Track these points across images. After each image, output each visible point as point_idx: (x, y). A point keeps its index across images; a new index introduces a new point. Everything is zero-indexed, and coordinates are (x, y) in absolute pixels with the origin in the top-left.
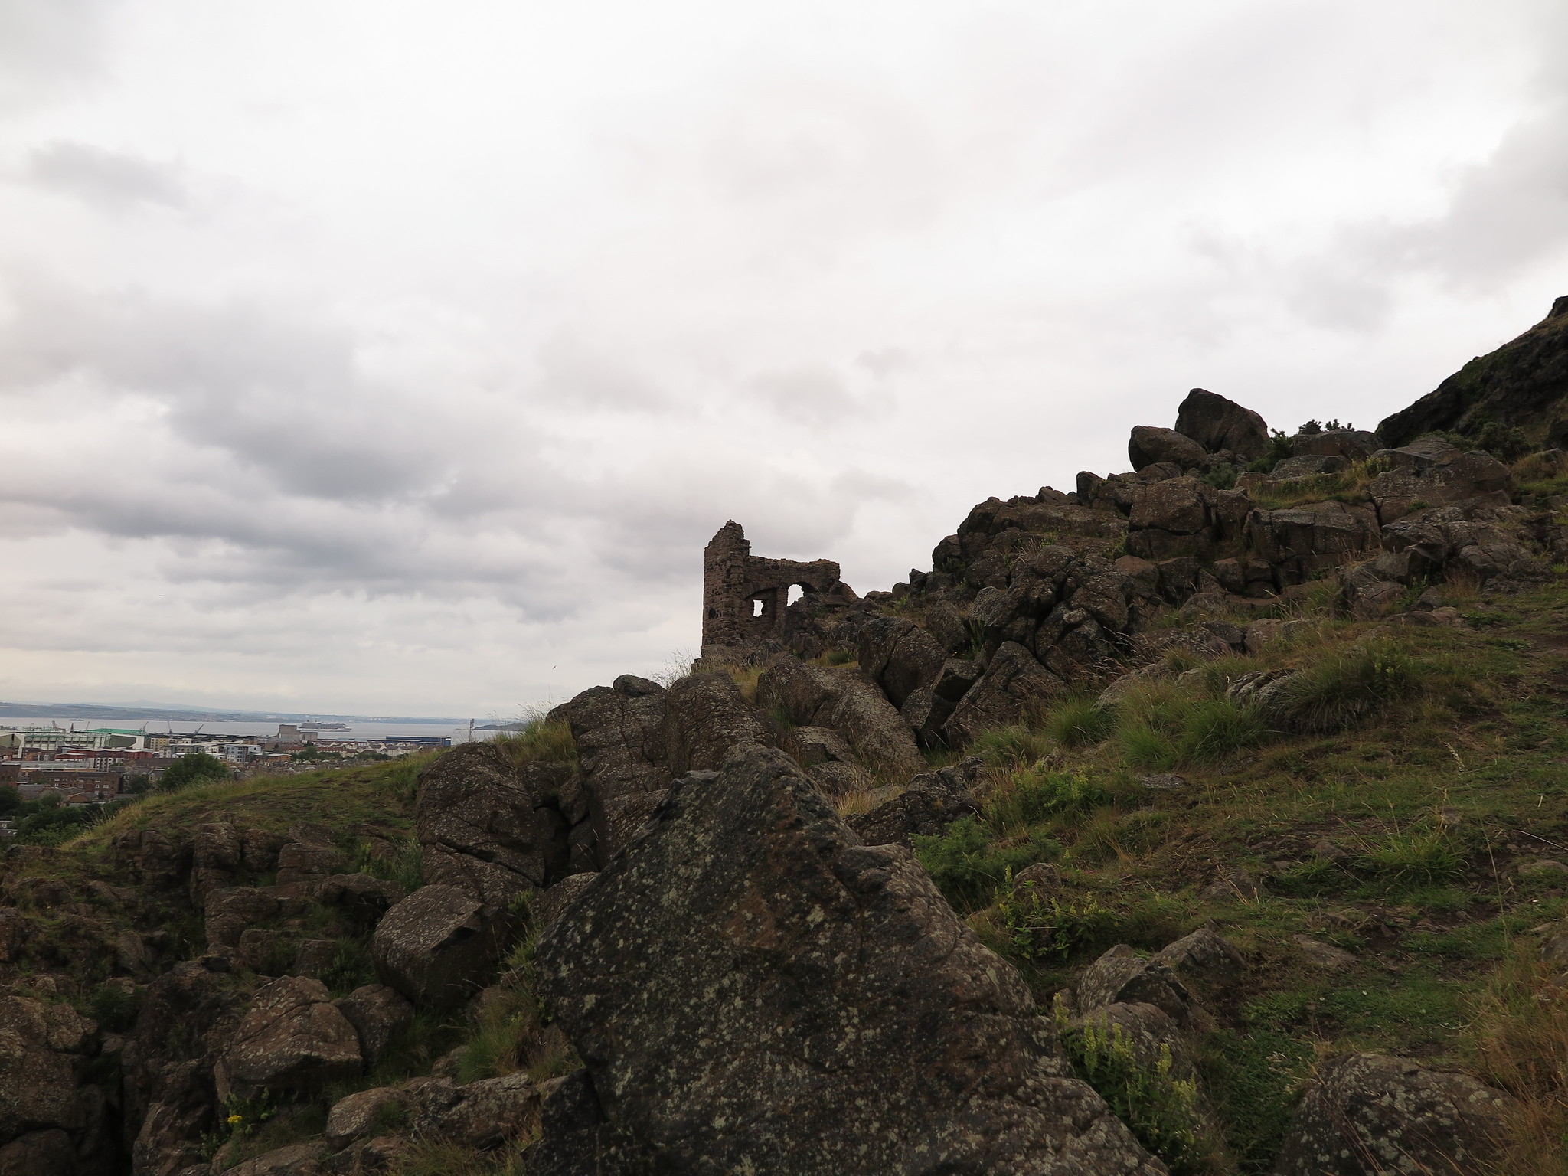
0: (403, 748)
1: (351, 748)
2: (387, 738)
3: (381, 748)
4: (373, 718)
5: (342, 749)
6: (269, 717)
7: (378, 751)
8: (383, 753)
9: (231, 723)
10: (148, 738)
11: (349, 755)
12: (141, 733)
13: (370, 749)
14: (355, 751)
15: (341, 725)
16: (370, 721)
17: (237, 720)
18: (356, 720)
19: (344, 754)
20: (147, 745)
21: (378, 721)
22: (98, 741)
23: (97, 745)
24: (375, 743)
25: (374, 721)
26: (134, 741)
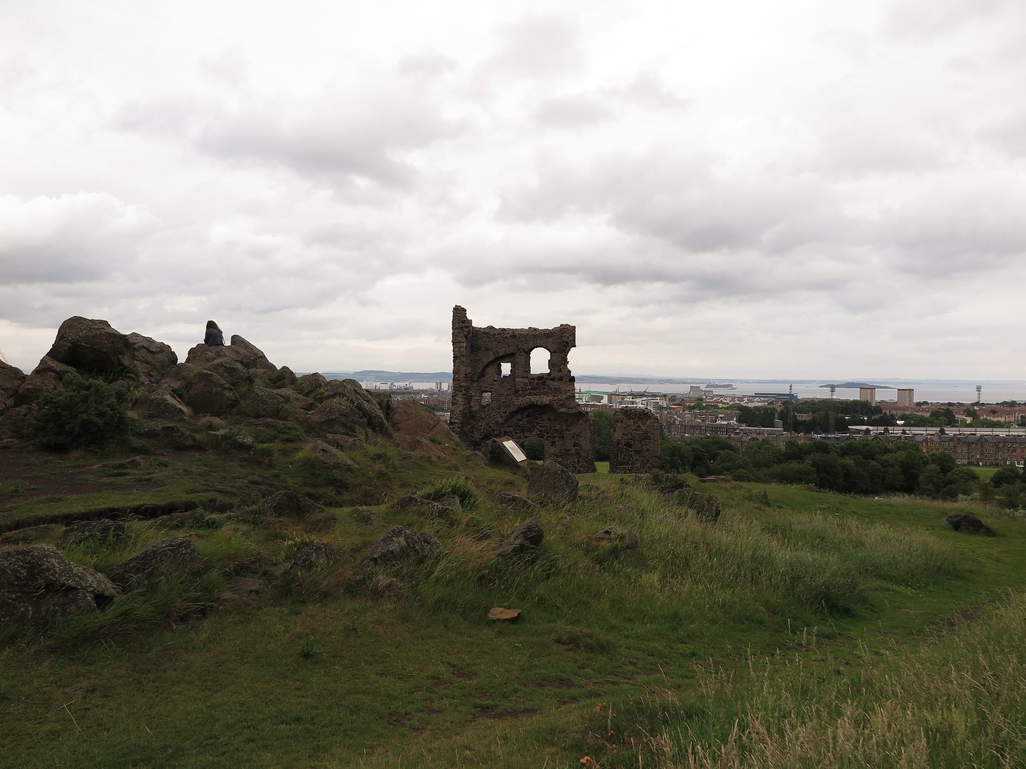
0: (759, 402)
1: (726, 401)
2: (755, 394)
3: (745, 402)
4: (752, 380)
5: (719, 402)
6: (689, 381)
7: (742, 403)
8: (746, 405)
9: (667, 385)
10: (611, 395)
11: (724, 406)
12: (606, 393)
13: (737, 402)
14: (728, 404)
15: (730, 386)
16: (750, 383)
17: (671, 383)
18: (742, 382)
19: (720, 405)
20: (610, 401)
21: (755, 383)
22: (584, 397)
23: (584, 400)
24: (741, 399)
25: (752, 382)
26: (602, 398)
